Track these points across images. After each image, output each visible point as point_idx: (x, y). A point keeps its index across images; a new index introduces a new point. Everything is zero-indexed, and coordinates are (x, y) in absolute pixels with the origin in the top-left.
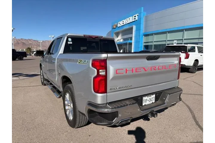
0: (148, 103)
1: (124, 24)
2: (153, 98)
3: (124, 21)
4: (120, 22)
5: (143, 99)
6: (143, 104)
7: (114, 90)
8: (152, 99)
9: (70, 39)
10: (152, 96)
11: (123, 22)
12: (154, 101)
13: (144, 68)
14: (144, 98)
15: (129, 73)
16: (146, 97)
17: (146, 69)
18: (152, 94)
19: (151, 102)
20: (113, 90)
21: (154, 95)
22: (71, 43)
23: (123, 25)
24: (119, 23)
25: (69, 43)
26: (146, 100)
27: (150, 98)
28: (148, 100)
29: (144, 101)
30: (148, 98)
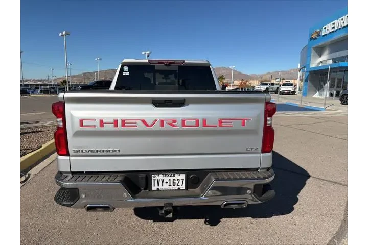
0: (166, 187)
1: (336, 28)
2: (181, 181)
3: (336, 22)
4: (326, 26)
5: (153, 179)
6: (154, 188)
7: (81, 153)
8: (177, 182)
9: (126, 68)
10: (176, 175)
11: (334, 24)
12: (183, 187)
13: (143, 121)
14: (156, 178)
15: (109, 127)
16: (161, 175)
18: (179, 172)
19: (177, 187)
20: (78, 153)
21: (183, 176)
22: (128, 74)
23: (333, 30)
24: (325, 28)
25: (124, 74)
26: (161, 181)
27: (172, 178)
28: (167, 183)
29: (156, 181)
30: (166, 179)
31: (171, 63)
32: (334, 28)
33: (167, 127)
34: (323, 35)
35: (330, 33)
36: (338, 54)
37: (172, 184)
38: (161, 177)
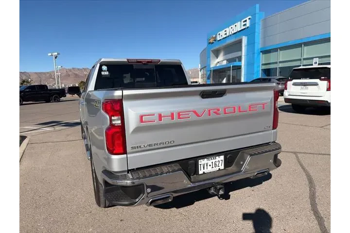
0: (209, 169)
1: (228, 35)
2: (221, 162)
3: (227, 29)
4: (220, 32)
5: (200, 163)
6: (201, 172)
7: (139, 149)
8: (217, 163)
9: (104, 68)
10: (217, 157)
11: (226, 31)
12: (222, 167)
13: (195, 112)
14: (202, 162)
15: (165, 121)
16: (206, 160)
17: (199, 113)
18: (219, 154)
19: (217, 168)
20: (137, 150)
21: (222, 157)
22: (107, 73)
23: (226, 36)
24: (219, 34)
25: (103, 73)
26: (206, 165)
27: (214, 161)
28: (210, 165)
29: (202, 166)
30: (210, 162)
31: (150, 62)
32: (226, 34)
33: (213, 116)
34: (218, 39)
35: (224, 38)
36: (231, 56)
37: (214, 166)
38: (205, 161)
